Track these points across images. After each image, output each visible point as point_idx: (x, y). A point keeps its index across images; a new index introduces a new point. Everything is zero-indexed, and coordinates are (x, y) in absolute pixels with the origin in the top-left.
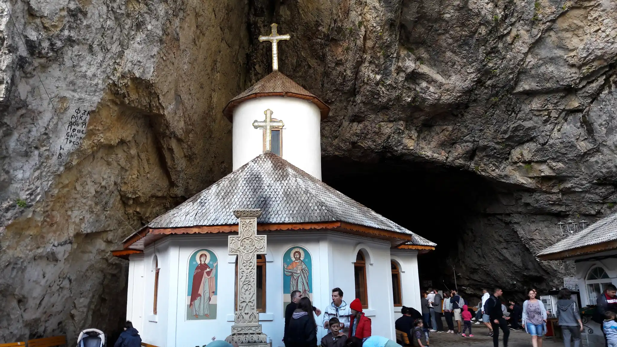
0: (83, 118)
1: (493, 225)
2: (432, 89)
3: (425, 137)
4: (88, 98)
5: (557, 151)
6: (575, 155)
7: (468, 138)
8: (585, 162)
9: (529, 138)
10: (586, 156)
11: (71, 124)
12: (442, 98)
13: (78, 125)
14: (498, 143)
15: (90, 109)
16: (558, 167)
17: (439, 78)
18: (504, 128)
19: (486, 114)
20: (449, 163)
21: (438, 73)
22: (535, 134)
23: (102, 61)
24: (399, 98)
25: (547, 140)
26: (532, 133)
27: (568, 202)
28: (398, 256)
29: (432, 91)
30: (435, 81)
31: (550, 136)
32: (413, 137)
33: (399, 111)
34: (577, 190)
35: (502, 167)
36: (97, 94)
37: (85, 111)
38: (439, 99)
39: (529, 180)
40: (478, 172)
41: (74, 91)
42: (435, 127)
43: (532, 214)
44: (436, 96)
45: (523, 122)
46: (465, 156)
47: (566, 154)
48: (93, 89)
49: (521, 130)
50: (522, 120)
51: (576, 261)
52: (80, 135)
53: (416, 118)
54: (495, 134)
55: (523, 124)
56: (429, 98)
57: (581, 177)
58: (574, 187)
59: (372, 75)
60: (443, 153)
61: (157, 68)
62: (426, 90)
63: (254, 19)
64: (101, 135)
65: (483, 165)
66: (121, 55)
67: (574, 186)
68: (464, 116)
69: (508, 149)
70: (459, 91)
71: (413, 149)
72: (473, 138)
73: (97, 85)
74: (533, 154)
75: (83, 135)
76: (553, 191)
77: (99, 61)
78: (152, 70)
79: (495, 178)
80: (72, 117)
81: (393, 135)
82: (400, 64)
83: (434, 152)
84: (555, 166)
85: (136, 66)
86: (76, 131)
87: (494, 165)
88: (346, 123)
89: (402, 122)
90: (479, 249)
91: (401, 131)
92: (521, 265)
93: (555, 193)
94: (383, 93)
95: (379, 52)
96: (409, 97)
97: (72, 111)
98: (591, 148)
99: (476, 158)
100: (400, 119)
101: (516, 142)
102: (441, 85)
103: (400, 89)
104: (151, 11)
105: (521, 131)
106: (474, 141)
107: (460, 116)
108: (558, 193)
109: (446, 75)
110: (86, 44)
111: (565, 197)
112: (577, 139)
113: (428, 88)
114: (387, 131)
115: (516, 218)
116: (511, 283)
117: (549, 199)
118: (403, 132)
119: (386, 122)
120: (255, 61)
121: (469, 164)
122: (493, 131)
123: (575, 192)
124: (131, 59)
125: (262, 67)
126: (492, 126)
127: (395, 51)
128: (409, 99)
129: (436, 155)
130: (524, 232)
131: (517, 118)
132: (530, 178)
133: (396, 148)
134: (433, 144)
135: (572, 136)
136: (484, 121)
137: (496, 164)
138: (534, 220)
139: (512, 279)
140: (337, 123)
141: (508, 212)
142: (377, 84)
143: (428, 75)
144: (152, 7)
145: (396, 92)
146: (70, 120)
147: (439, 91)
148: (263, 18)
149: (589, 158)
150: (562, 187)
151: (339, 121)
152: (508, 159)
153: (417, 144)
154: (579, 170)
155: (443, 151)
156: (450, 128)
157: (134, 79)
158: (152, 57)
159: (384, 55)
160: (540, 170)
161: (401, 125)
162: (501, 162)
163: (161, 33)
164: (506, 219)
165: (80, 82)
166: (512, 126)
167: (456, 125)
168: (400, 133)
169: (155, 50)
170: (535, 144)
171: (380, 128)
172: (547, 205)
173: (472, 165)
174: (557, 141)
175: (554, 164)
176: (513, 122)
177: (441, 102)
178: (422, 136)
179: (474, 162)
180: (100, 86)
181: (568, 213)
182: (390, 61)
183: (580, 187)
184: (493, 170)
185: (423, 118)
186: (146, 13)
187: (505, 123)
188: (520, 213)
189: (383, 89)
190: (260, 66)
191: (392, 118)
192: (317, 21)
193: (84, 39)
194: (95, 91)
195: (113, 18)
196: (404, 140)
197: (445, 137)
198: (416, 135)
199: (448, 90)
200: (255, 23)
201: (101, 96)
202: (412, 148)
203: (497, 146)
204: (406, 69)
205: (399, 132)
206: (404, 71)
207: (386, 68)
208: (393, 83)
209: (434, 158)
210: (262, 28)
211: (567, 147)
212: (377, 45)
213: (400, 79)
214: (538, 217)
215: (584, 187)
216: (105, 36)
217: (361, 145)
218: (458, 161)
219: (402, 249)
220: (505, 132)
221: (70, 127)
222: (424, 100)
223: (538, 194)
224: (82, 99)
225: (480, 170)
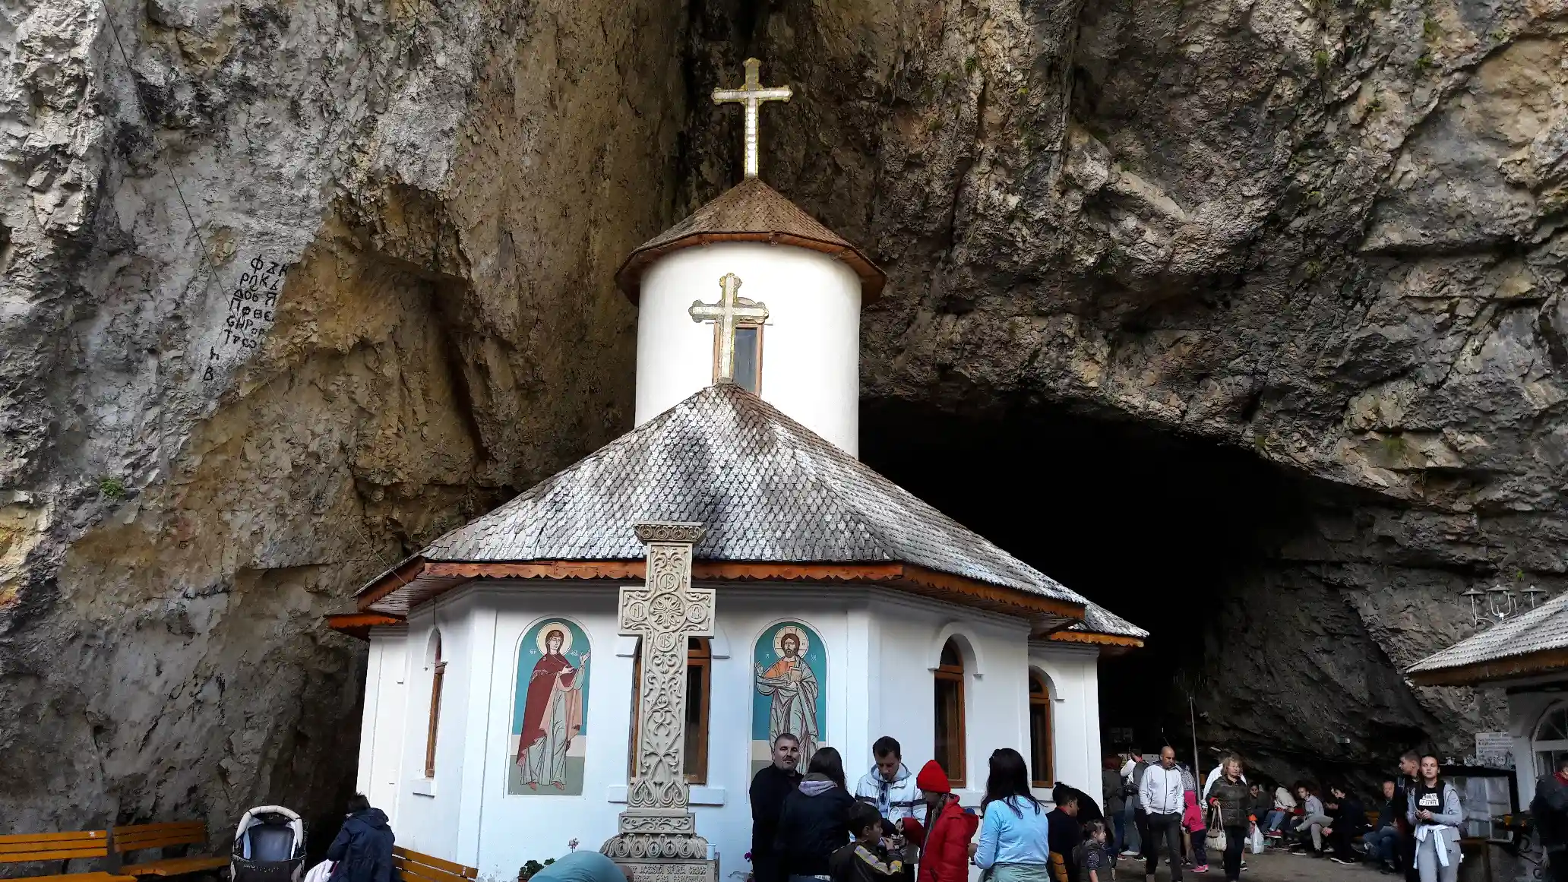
0: (270, 282)
1: (1295, 590)
2: (1150, 236)
3: (1129, 359)
4: (284, 231)
5: (1471, 406)
6: (1518, 417)
7: (1238, 363)
8: (1544, 434)
9: (1396, 369)
10: (1545, 421)
11: (239, 295)
12: (1177, 258)
13: (256, 298)
14: (1316, 380)
15: (287, 259)
16: (1469, 446)
17: (1170, 208)
18: (1333, 341)
19: (1289, 301)
20: (1189, 426)
21: (1166, 194)
22: (1413, 359)
23: (322, 142)
24: (1064, 257)
25: (1444, 376)
26: (1406, 355)
27: (1493, 538)
28: (1049, 660)
29: (1150, 240)
30: (1161, 216)
31: (1452, 364)
32: (1099, 358)
33: (1063, 289)
34: (1520, 507)
35: (1326, 442)
36: (306, 222)
37: (276, 265)
38: (1169, 261)
39: (1394, 477)
40: (1263, 452)
41: (251, 213)
42: (1155, 333)
43: (1398, 565)
44: (1162, 253)
45: (1382, 327)
46: (1231, 411)
47: (1493, 412)
48: (297, 210)
49: (1375, 347)
50: (1381, 323)
51: (1511, 691)
52: (259, 323)
53: (1106, 309)
54: (1310, 356)
55: (1382, 331)
56: (1142, 257)
57: (1531, 474)
58: (1513, 501)
59: (997, 196)
60: (1174, 400)
61: (457, 164)
62: (1135, 236)
63: (700, 46)
64: (313, 325)
65: (1275, 436)
66: (368, 126)
67: (1512, 496)
68: (1232, 308)
69: (1342, 396)
70: (1221, 243)
71: (1095, 389)
72: (1253, 365)
73: (306, 199)
74: (1409, 410)
75: (268, 323)
76: (1457, 507)
77: (315, 141)
78: (444, 166)
79: (1305, 468)
80: (242, 279)
81: (1045, 349)
82: (1070, 169)
83: (1149, 397)
84: (1462, 444)
85: (404, 156)
86: (252, 313)
87: (1305, 435)
88: (925, 316)
89: (1069, 318)
90: (1259, 652)
91: (1066, 341)
92: (1366, 696)
93: (1459, 513)
94: (1024, 242)
95: (1018, 138)
96: (1090, 253)
97: (242, 264)
98: (1560, 398)
99: (1260, 417)
100: (1065, 310)
101: (1365, 377)
102: (1174, 226)
103: (1068, 233)
104: (447, 20)
105: (1377, 352)
106: (1255, 372)
107: (1220, 306)
108: (1469, 513)
109: (1187, 200)
110: (284, 97)
111: (1487, 525)
112: (1524, 376)
113: (1141, 233)
114: (1030, 339)
115: (1356, 575)
116: (1337, 740)
117: (1446, 528)
118: (1072, 343)
119: (1028, 315)
120: (700, 151)
121: (1239, 430)
122: (1304, 347)
123: (1513, 513)
124: (394, 138)
125: (715, 168)
126: (1302, 335)
127: (1059, 134)
128: (1091, 260)
129: (1155, 405)
130: (1376, 612)
131: (1368, 316)
132: (1397, 471)
133: (1051, 384)
134: (1149, 377)
135: (1512, 366)
136: (1282, 323)
137: (1311, 432)
138: (1404, 581)
139: (1342, 732)
140: (901, 315)
141: (1335, 558)
142: (1010, 217)
143: (1139, 198)
144: (450, 10)
145: (1057, 238)
146: (238, 284)
147: (1167, 241)
148: (724, 43)
149: (1552, 426)
150: (1479, 498)
151: (907, 311)
152: (1340, 421)
153: (1108, 376)
154: (1527, 455)
155: (1175, 395)
156: (1195, 337)
157: (399, 189)
158: (445, 133)
159: (1028, 144)
160: (1424, 453)
161: (1068, 324)
162: (1322, 429)
163: (469, 76)
164: (1331, 576)
165: (264, 192)
166: (1354, 337)
167: (1208, 329)
168: (1065, 345)
169: (454, 117)
170: (1413, 386)
171: (1012, 332)
172: (1438, 544)
173: (1249, 433)
174: (1470, 379)
175: (1461, 438)
176: (1357, 327)
177: (1172, 269)
178: (1121, 353)
179: (1251, 426)
180: (315, 204)
181: (1493, 566)
182: (1047, 160)
183: (1528, 499)
184: (1303, 449)
185: (1124, 308)
186: (435, 23)
187: (1336, 328)
188: (1367, 562)
189: (1025, 231)
190: (712, 165)
191: (1044, 305)
192: (862, 56)
193: (278, 85)
194: (302, 216)
195: (352, 36)
196: (1073, 365)
197: (1181, 360)
198: (1106, 351)
199: (1192, 239)
200: (705, 57)
201: (316, 229)
202: (1093, 384)
203: (1314, 388)
204: (1086, 181)
205: (1063, 343)
206: (1080, 188)
207: (1033, 180)
208: (1051, 217)
209: (1150, 413)
210: (722, 69)
211: (1498, 394)
212: (1012, 120)
213: (1071, 207)
214: (1415, 572)
215: (1538, 499)
216: (331, 79)
217: (963, 371)
218: (1211, 422)
219: (1058, 640)
220: (1336, 352)
221: (236, 303)
222: (1130, 262)
223: (1417, 515)
224: (267, 234)
225: (1267, 448)
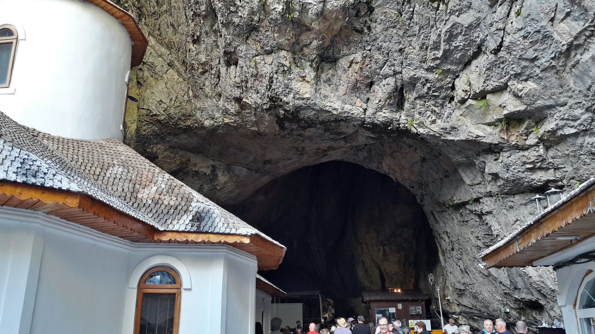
1: (467, 222)
5: (521, 58)
6: (553, 55)
7: (386, 70)
8: (574, 66)
9: (473, 49)
10: (573, 54)
14: (430, 70)
16: (525, 91)
18: (433, 37)
19: (401, 15)
20: (370, 118)
22: (481, 36)
25: (501, 40)
26: (476, 35)
27: (557, 161)
31: (504, 29)
32: (309, 79)
33: (273, 32)
34: (569, 131)
35: (446, 114)
39: (489, 129)
40: (413, 129)
42: (340, 61)
43: (507, 194)
45: (458, 16)
46: (389, 104)
47: (535, 59)
49: (458, 34)
50: (457, 13)
51: (557, 267)
53: (306, 46)
54: (422, 53)
55: (459, 20)
57: (571, 102)
58: (563, 127)
60: (359, 102)
65: (417, 116)
67: (561, 123)
68: (373, 30)
69: (449, 80)
71: (308, 99)
72: (393, 68)
74: (486, 75)
76: (528, 143)
79: (437, 135)
81: (275, 76)
83: (344, 102)
84: (521, 91)
87: (433, 112)
89: (283, 53)
91: (286, 69)
92: (509, 283)
93: (531, 146)
98: (579, 29)
99: (407, 105)
100: (280, 48)
101: (458, 62)
105: (460, 38)
106: (395, 73)
107: (366, 31)
108: (537, 145)
111: (551, 153)
112: (552, 20)
114: (266, 71)
117: (525, 159)
118: (290, 71)
119: (261, 54)
121: (397, 116)
122: (418, 48)
123: (564, 138)
126: (415, 39)
128: (281, 7)
129: (347, 107)
131: (448, 11)
132: (489, 124)
133: (285, 99)
134: (342, 89)
135: (542, 15)
136: (401, 33)
137: (436, 109)
138: (512, 204)
139: (505, 305)
149: (578, 57)
150: (541, 131)
152: (452, 98)
153: (316, 89)
154: (565, 88)
155: (359, 99)
160: (500, 106)
161: (285, 57)
162: (442, 106)
166: (444, 31)
167: (365, 49)
168: (286, 72)
170: (486, 56)
171: (256, 67)
172: (523, 172)
173: (403, 117)
174: (517, 36)
175: (520, 86)
176: (444, 22)
177: (329, 6)
178: (323, 76)
179: (404, 112)
181: (560, 183)
183: (572, 123)
184: (434, 122)
185: (315, 43)
187: (432, 27)
188: (490, 195)
191: (267, 46)
196: (293, 84)
198: (313, 74)
202: (307, 96)
203: (431, 76)
205: (284, 71)
209: (345, 112)
211: (536, 42)
214: (517, 197)
215: (579, 122)
218: (381, 113)
220: (436, 47)
223: (507, 154)
225: (415, 126)
